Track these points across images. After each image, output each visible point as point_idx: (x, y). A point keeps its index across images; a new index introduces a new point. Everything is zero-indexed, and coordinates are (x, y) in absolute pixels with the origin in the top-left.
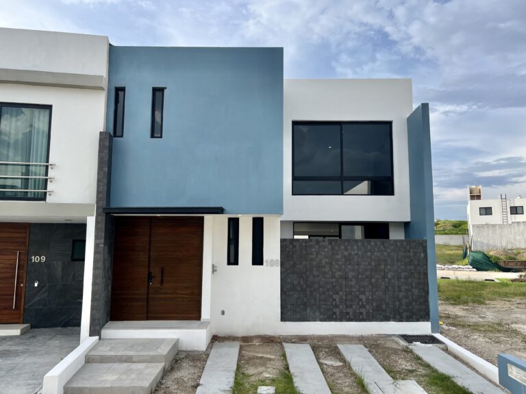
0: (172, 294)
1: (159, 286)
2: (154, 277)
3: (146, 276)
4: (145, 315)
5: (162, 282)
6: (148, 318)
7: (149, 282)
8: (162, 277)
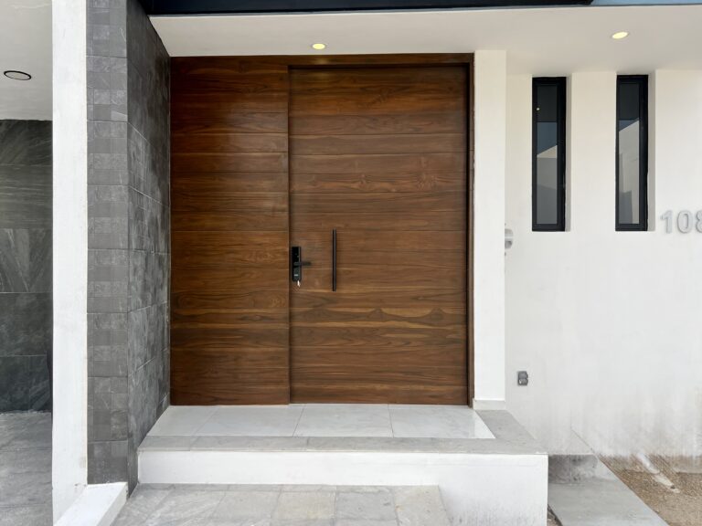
0: (368, 317)
1: (326, 291)
2: (308, 264)
3: (285, 259)
4: (285, 387)
5: (334, 281)
6: (293, 397)
7: (293, 279)
8: (335, 264)
